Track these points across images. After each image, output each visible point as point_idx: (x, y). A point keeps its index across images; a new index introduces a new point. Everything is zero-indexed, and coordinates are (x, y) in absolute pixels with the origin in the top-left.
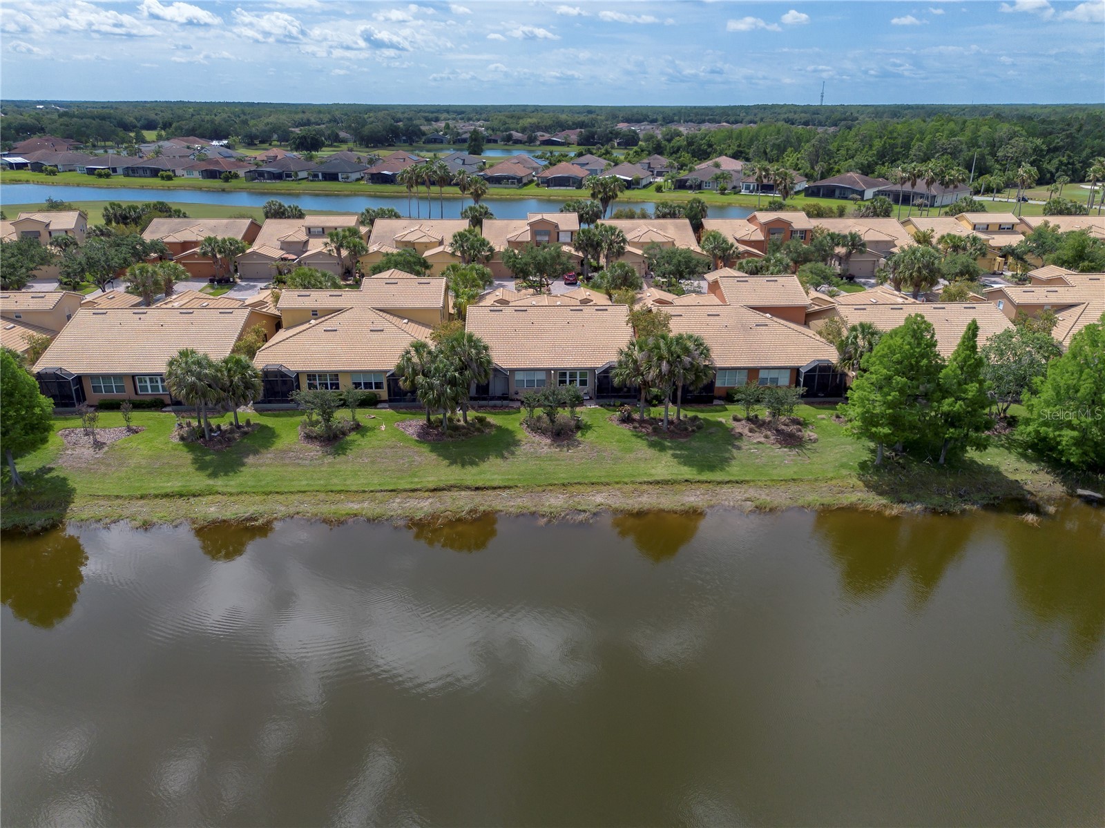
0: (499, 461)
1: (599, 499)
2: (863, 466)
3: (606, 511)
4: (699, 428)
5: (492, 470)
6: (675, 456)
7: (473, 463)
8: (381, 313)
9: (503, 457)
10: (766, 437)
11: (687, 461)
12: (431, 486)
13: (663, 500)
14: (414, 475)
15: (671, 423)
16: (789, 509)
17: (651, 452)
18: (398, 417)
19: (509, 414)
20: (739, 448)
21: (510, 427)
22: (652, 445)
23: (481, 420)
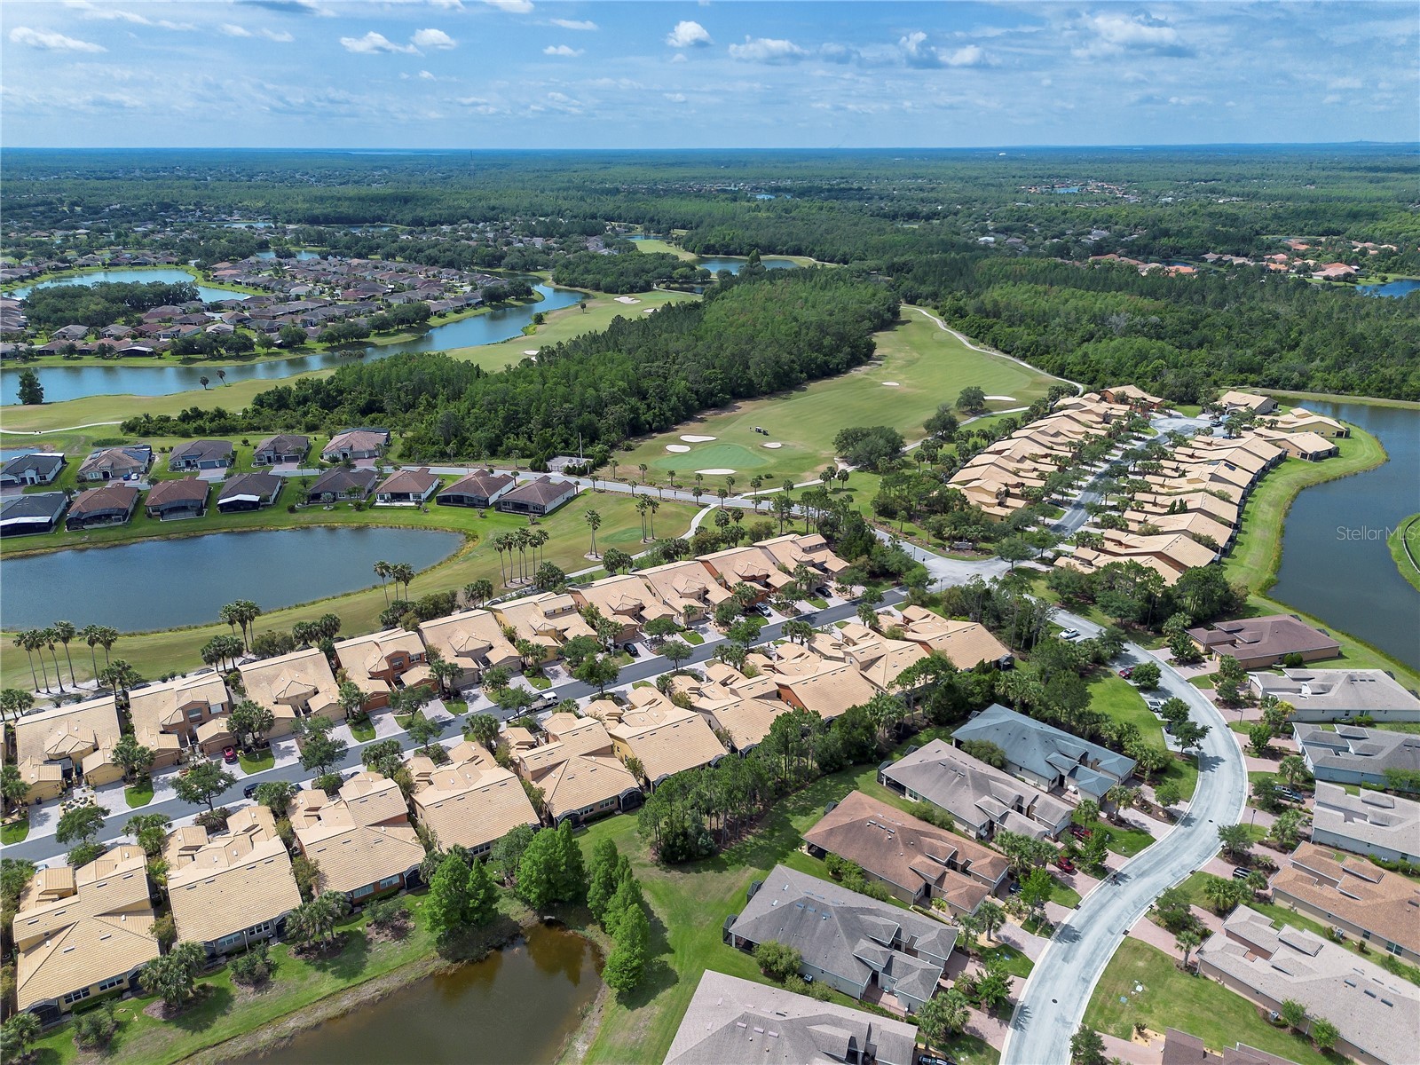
0: (224, 1018)
1: (292, 1024)
2: (439, 940)
3: (296, 1032)
4: (346, 942)
5: (222, 1027)
6: (333, 973)
7: (208, 1027)
8: (103, 918)
9: (225, 1014)
10: (386, 936)
11: (339, 974)
12: (185, 1055)
13: (329, 1010)
14: (171, 1051)
15: (328, 943)
16: (400, 989)
17: (319, 974)
18: (143, 1003)
19: (219, 972)
20: (370, 951)
21: (224, 985)
22: (318, 969)
23: (203, 987)
